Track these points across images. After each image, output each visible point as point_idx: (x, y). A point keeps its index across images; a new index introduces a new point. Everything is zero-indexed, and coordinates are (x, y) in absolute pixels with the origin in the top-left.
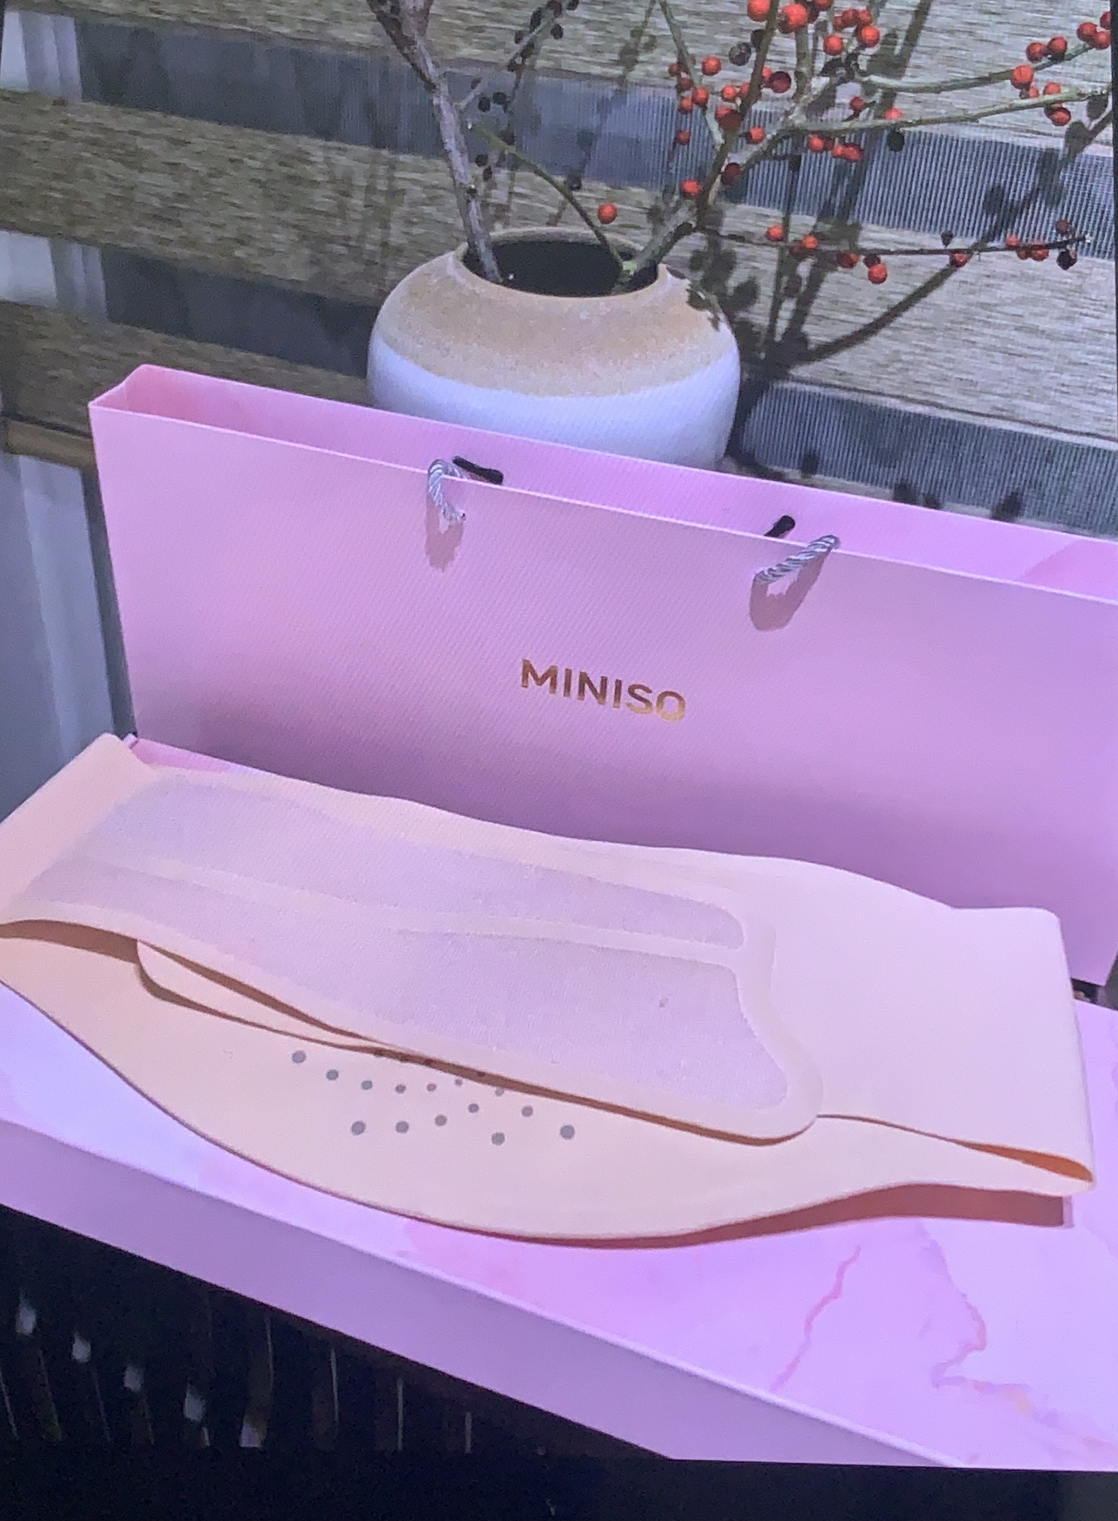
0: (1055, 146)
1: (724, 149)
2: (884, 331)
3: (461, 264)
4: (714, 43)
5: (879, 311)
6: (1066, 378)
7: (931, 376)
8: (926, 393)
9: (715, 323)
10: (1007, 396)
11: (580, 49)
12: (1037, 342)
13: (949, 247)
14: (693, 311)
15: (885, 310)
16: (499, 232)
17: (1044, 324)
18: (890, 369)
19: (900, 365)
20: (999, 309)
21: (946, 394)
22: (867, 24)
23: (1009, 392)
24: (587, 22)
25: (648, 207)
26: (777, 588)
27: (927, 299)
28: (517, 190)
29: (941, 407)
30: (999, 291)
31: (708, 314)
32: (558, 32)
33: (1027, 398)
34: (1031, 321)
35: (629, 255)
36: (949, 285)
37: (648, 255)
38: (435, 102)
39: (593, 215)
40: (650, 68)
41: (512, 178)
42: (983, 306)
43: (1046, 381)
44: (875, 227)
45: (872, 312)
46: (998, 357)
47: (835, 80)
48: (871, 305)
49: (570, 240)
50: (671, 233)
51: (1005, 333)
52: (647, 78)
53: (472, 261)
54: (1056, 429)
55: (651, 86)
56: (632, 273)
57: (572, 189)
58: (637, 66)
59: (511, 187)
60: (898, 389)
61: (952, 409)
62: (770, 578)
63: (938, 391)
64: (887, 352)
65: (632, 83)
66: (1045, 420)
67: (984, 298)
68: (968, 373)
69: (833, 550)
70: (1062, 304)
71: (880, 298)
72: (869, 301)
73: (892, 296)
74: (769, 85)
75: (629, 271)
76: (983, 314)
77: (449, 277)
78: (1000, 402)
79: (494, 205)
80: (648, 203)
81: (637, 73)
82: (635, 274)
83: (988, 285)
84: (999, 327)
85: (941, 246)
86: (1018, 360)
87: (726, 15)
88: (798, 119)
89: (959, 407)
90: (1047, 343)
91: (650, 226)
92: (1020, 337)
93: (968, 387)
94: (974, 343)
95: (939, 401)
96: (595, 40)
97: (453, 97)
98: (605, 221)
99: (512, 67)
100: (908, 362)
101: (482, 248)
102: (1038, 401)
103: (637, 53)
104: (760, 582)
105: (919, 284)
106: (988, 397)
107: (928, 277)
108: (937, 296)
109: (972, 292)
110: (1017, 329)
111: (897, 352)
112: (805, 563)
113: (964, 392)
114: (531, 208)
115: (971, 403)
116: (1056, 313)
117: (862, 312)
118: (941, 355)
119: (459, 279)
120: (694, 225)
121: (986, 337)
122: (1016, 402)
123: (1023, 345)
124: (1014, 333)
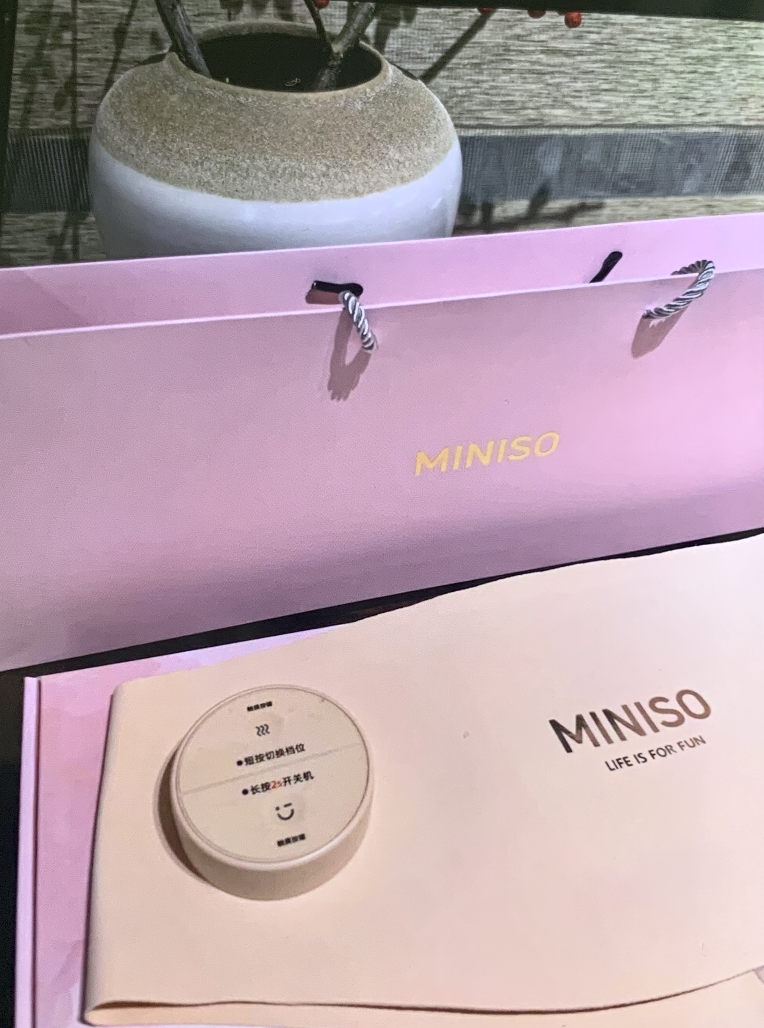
6: (579, 85)
7: (481, 103)
8: (477, 118)
10: (537, 108)
12: (556, 60)
15: (440, 55)
17: (561, 45)
19: (455, 99)
20: (526, 38)
23: (539, 104)
27: (473, 40)
29: (490, 127)
30: (526, 23)
33: (553, 107)
34: (553, 44)
42: (518, 37)
43: (565, 91)
46: (531, 77)
48: (430, 52)
51: (534, 57)
61: (498, 127)
63: (487, 114)
67: (518, 31)
68: (508, 95)
71: (435, 46)
72: (428, 49)
73: (446, 41)
76: (515, 44)
78: (532, 114)
84: (529, 53)
86: (547, 77)
89: (502, 125)
90: (565, 60)
92: (544, 58)
93: (509, 107)
106: (524, 112)
111: (455, 89)
123: (549, 65)
124: (542, 56)
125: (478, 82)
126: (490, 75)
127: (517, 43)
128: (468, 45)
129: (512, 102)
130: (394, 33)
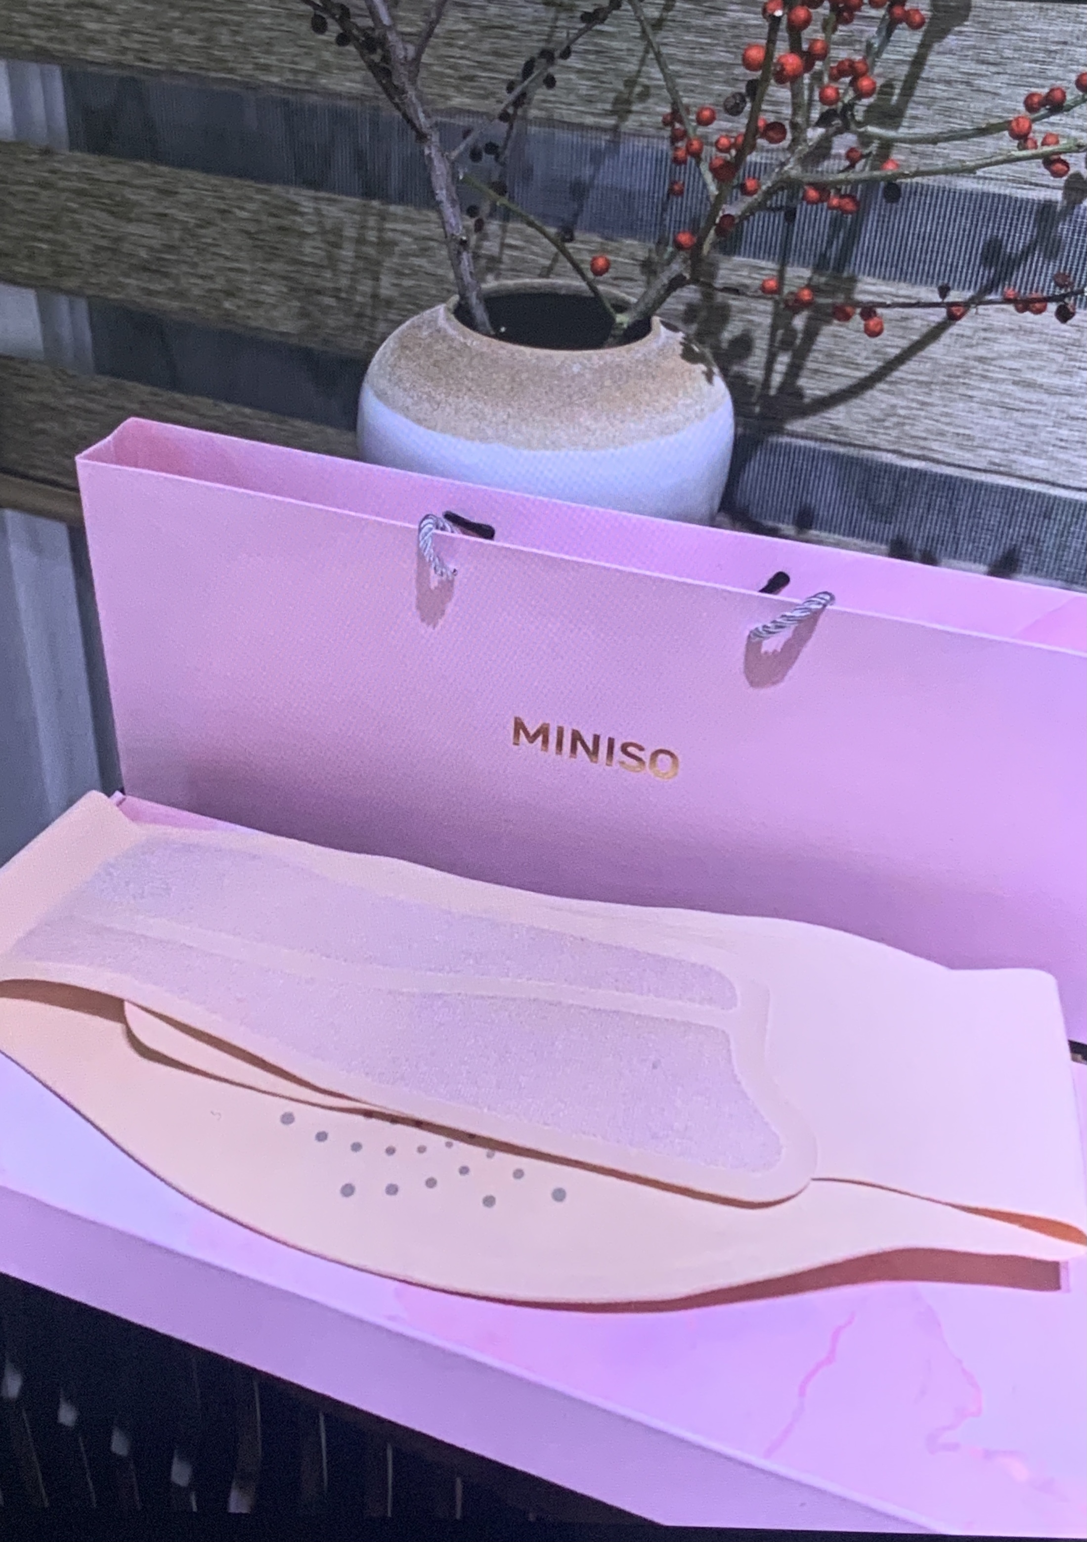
0: (1053, 198)
1: (720, 200)
2: (882, 386)
3: (452, 317)
4: (710, 93)
5: (875, 365)
6: (1064, 433)
7: (927, 431)
8: (923, 448)
9: (709, 377)
10: (1004, 451)
11: (572, 98)
12: (1034, 396)
13: (946, 300)
14: (688, 365)
15: (880, 364)
16: (491, 283)
17: (1040, 378)
18: (887, 424)
19: (895, 419)
20: (994, 363)
21: (941, 448)
22: (864, 74)
23: (1006, 446)
24: (580, 71)
25: (642, 259)
26: (771, 645)
27: (923, 353)
28: (509, 241)
29: (938, 462)
30: (996, 345)
31: (702, 367)
32: (550, 82)
33: (1025, 453)
34: (1029, 376)
35: (622, 307)
36: (945, 338)
37: (641, 307)
38: (427, 152)
39: (586, 267)
40: (644, 118)
41: (504, 230)
42: (981, 359)
43: (1043, 435)
44: (869, 280)
45: (867, 365)
46: (996, 411)
47: (832, 130)
48: (867, 358)
49: (563, 292)
50: (664, 285)
51: (1002, 388)
52: (641, 128)
53: (463, 314)
54: (1054, 484)
55: (644, 136)
56: (625, 326)
57: (565, 240)
58: (632, 117)
59: (503, 238)
60: (894, 443)
61: (949, 464)
62: (764, 634)
63: (935, 446)
64: (883, 406)
65: (625, 133)
66: (1043, 475)
67: (981, 352)
68: (965, 428)
69: (829, 607)
70: (1060, 358)
71: (876, 352)
72: (864, 354)
73: (889, 350)
74: (764, 135)
75: (621, 324)
76: (980, 368)
77: (439, 331)
78: (997, 457)
79: (486, 256)
80: (642, 254)
81: (631, 123)
82: (629, 327)
83: (985, 339)
84: (996, 381)
85: (937, 298)
86: (1016, 414)
87: (721, 64)
88: (793, 170)
89: (957, 462)
90: (1045, 397)
91: (644, 278)
92: (1018, 391)
93: (965, 442)
94: (970, 397)
95: (936, 456)
96: (588, 90)
97: (446, 146)
98: (598, 273)
99: (504, 117)
100: (905, 417)
101: (474, 301)
102: (1036, 456)
103: (629, 102)
104: (755, 639)
105: (915, 338)
106: (984, 452)
107: (925, 330)
108: (935, 349)
109: (970, 346)
110: (1015, 383)
111: (894, 407)
112: (800, 620)
113: (960, 447)
114: (524, 260)
115: (966, 457)
116: (1054, 367)
117: (857, 367)
118: (935, 410)
119: (451, 332)
120: (688, 276)
121: (984, 391)
122: (1012, 457)
123: (1021, 400)
124: (1011, 387)
125: (924, 403)
126: (942, 398)
127: (981, 366)
128: (915, 358)
129: (969, 438)
130: (827, 330)
